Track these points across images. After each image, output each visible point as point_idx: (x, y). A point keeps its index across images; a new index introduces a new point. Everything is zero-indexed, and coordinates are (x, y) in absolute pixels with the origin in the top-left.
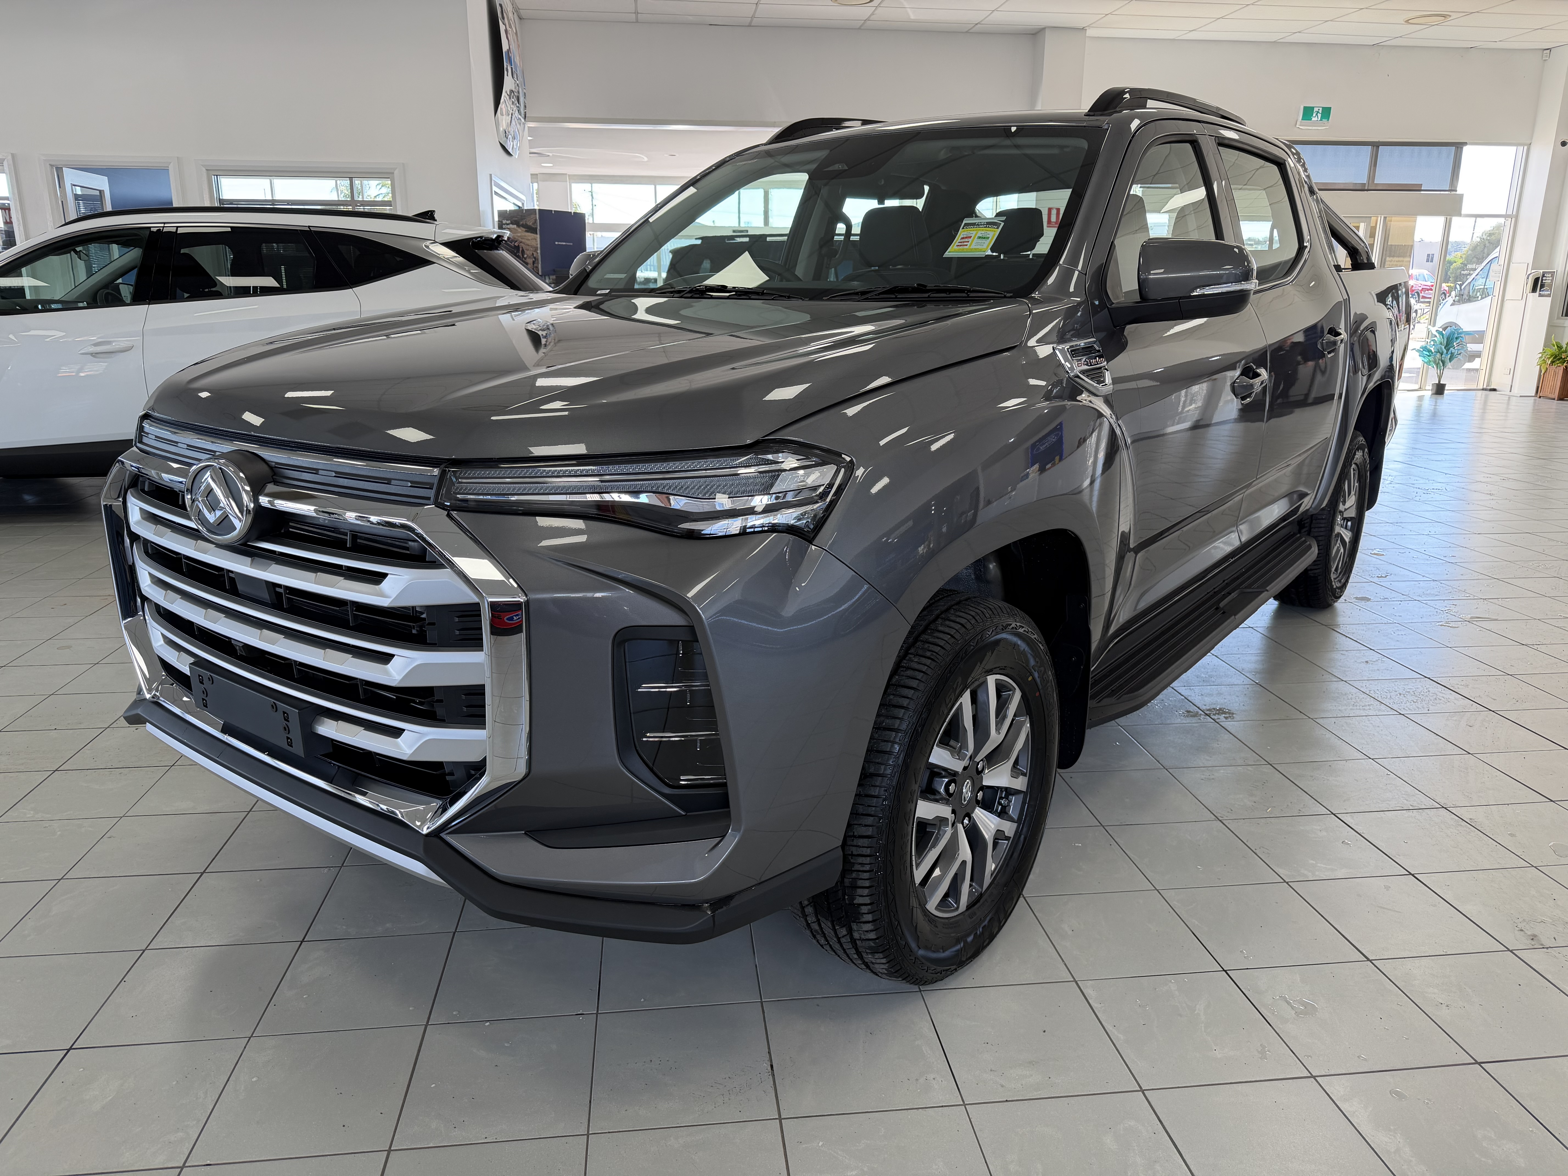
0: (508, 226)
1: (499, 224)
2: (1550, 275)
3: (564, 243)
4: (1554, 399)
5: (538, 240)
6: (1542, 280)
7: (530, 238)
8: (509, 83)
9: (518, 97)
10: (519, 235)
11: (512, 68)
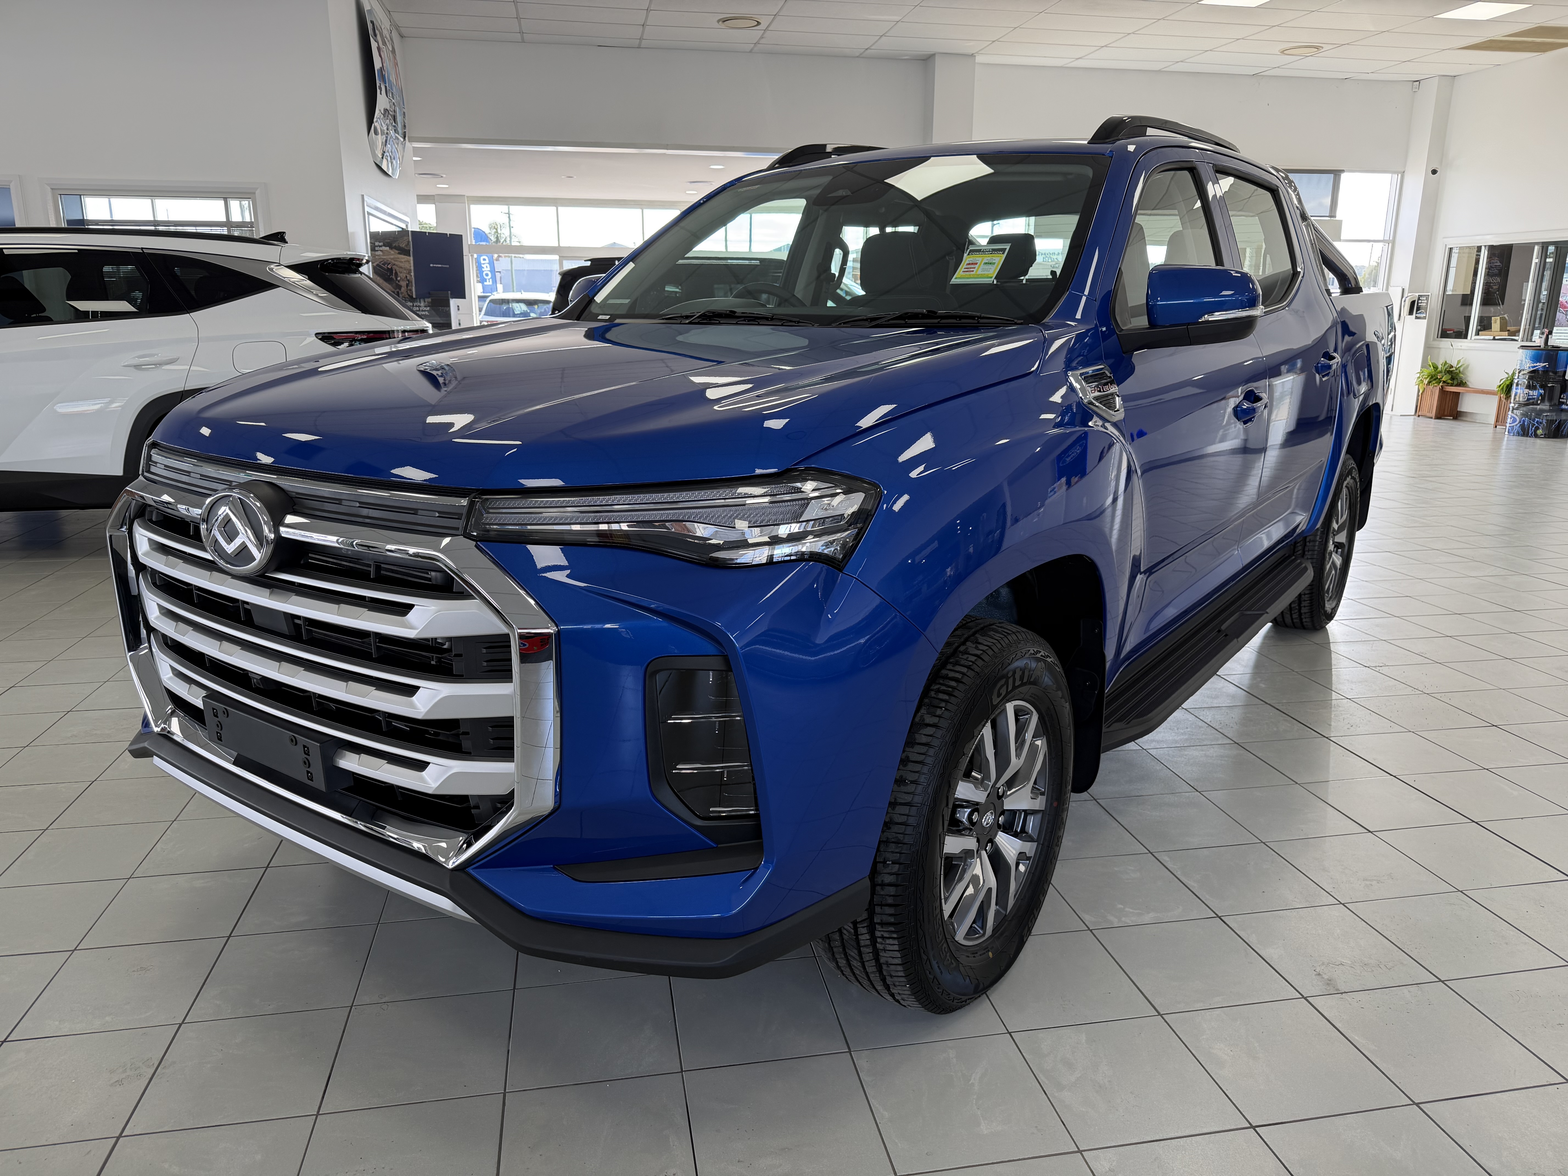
0: (381, 249)
1: (371, 246)
2: (1425, 298)
3: (440, 266)
4: (1432, 418)
5: (412, 262)
6: (1418, 303)
7: (403, 260)
8: (382, 101)
9: (394, 116)
10: (392, 257)
11: (386, 87)
